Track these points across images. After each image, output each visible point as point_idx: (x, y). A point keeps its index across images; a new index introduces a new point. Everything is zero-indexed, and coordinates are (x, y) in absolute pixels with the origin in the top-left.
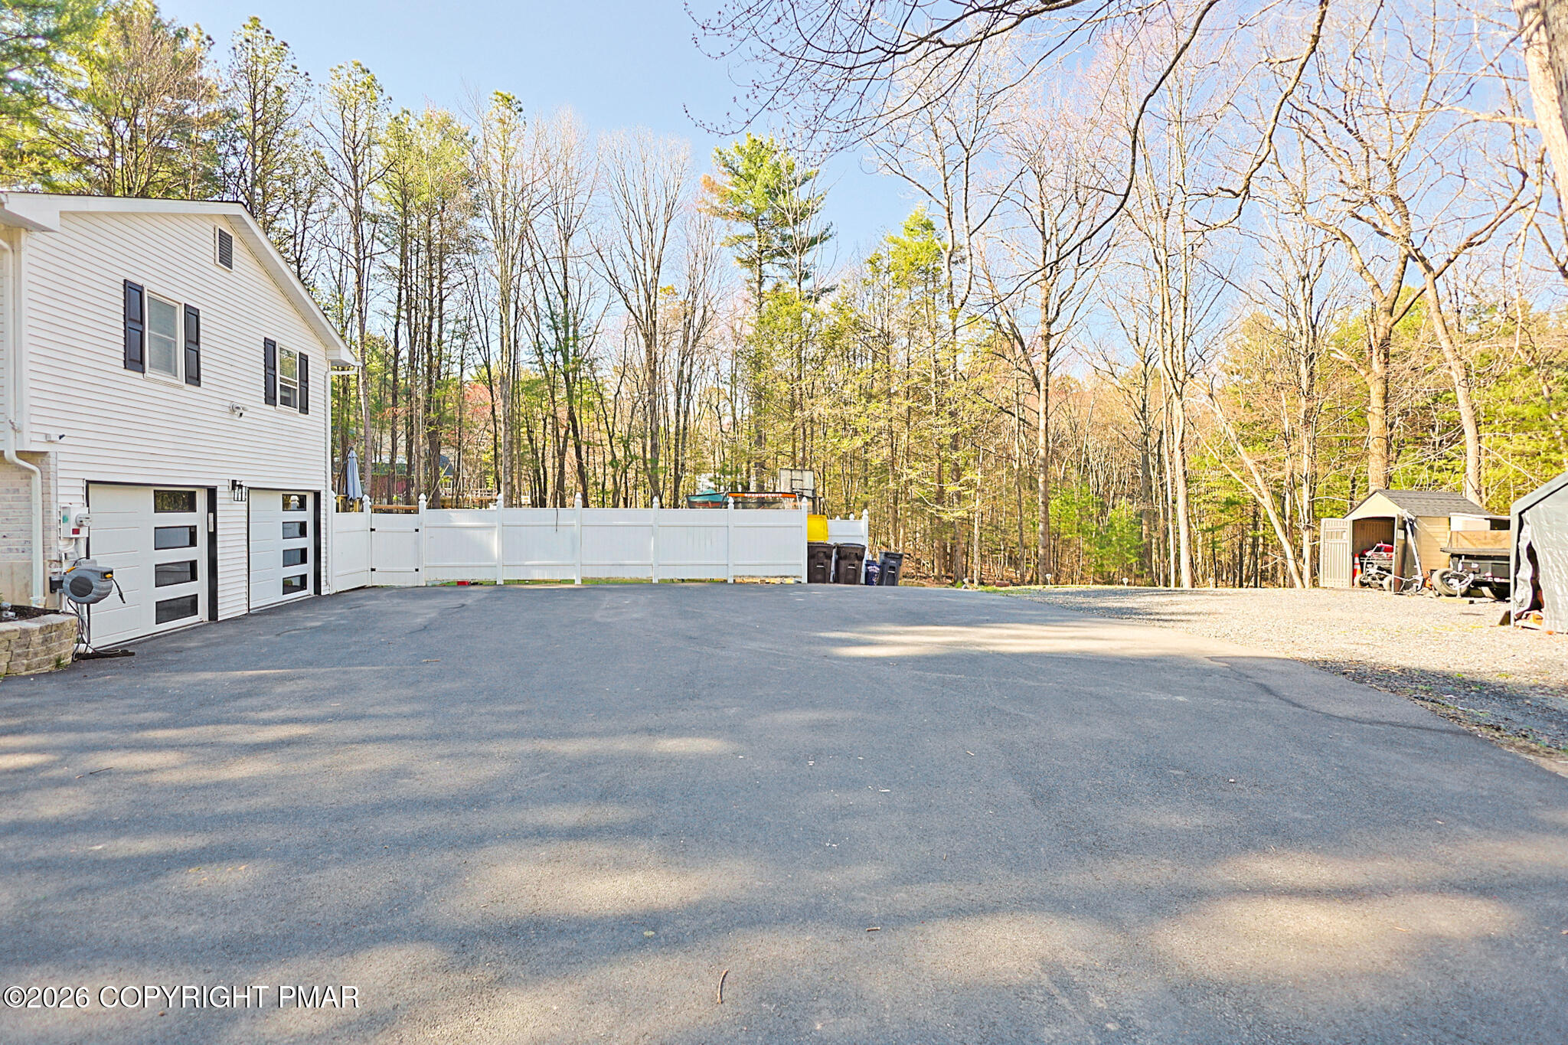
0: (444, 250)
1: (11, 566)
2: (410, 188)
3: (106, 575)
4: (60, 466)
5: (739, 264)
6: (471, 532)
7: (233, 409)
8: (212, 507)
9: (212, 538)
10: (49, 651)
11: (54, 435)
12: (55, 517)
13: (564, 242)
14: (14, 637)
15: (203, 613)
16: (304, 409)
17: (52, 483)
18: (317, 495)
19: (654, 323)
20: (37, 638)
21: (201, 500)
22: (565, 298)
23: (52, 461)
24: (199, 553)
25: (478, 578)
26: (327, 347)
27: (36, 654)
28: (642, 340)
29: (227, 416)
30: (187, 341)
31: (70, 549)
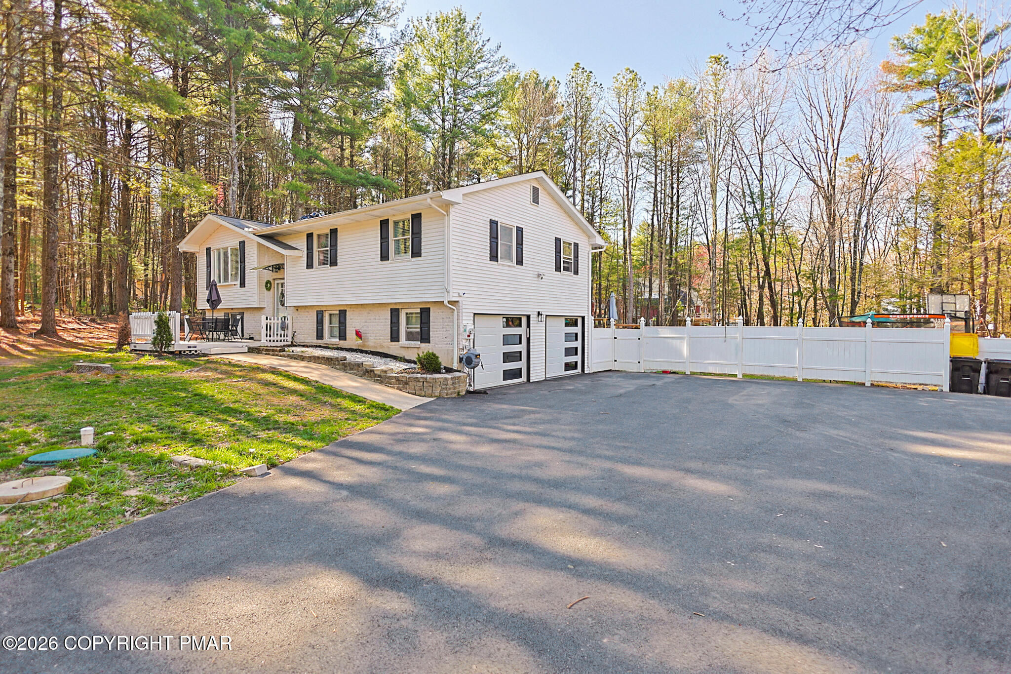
0: (680, 165)
1: (448, 350)
2: (659, 132)
3: (477, 356)
4: (464, 307)
5: (920, 125)
6: (670, 340)
7: (539, 275)
8: (528, 326)
9: (528, 340)
10: (455, 388)
11: (461, 292)
12: (462, 329)
13: (760, 143)
14: (442, 381)
15: (524, 378)
16: (576, 273)
17: (460, 314)
18: (583, 318)
19: (834, 187)
20: (450, 382)
21: (524, 321)
22: (761, 181)
23: (460, 304)
24: (522, 348)
25: (674, 370)
26: (589, 237)
27: (450, 389)
28: (823, 202)
29: (536, 279)
30: (517, 244)
31: (467, 344)
